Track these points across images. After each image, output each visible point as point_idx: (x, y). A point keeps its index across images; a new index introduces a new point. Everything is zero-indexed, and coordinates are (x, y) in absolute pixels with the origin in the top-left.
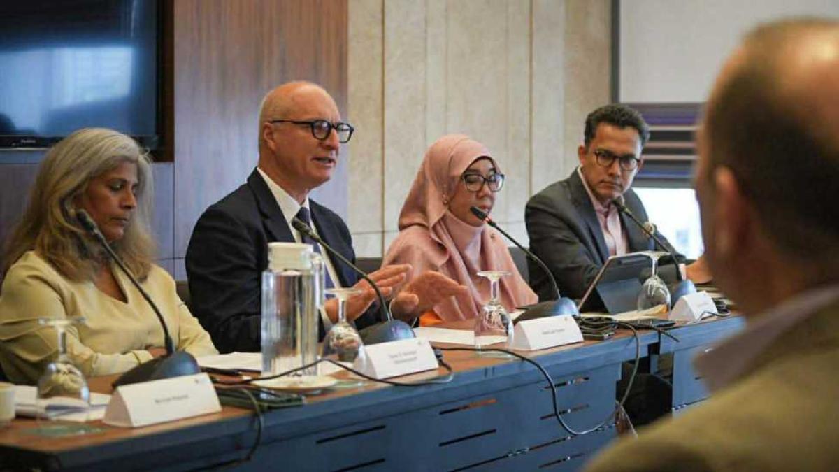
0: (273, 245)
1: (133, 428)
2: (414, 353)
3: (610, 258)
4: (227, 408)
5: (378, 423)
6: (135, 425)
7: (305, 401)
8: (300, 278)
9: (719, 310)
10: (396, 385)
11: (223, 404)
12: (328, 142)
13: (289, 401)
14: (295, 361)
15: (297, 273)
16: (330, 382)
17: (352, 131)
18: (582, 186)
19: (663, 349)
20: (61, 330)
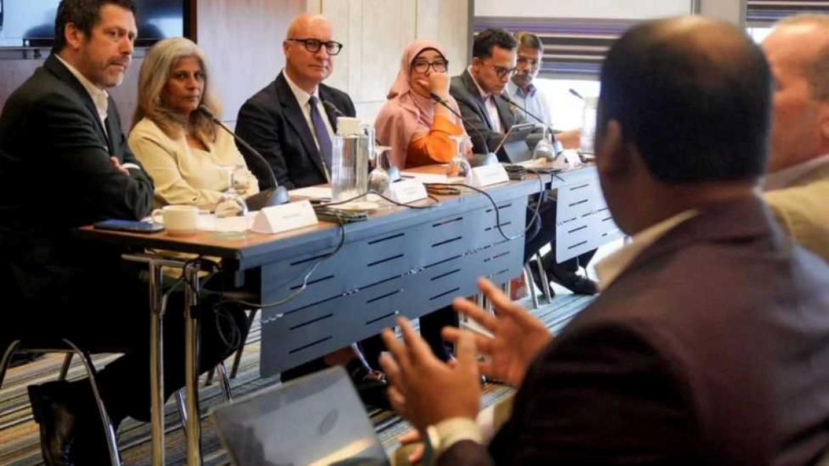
0: (339, 118)
1: (273, 234)
2: (413, 188)
3: (513, 126)
4: (322, 222)
5: (400, 232)
6: (275, 231)
7: (369, 217)
8: (355, 140)
9: (583, 162)
10: (412, 207)
11: (320, 220)
12: (318, 55)
13: (360, 217)
14: (354, 193)
15: (353, 137)
16: (375, 206)
17: (340, 46)
18: (471, 80)
19: (553, 187)
20: (230, 173)
